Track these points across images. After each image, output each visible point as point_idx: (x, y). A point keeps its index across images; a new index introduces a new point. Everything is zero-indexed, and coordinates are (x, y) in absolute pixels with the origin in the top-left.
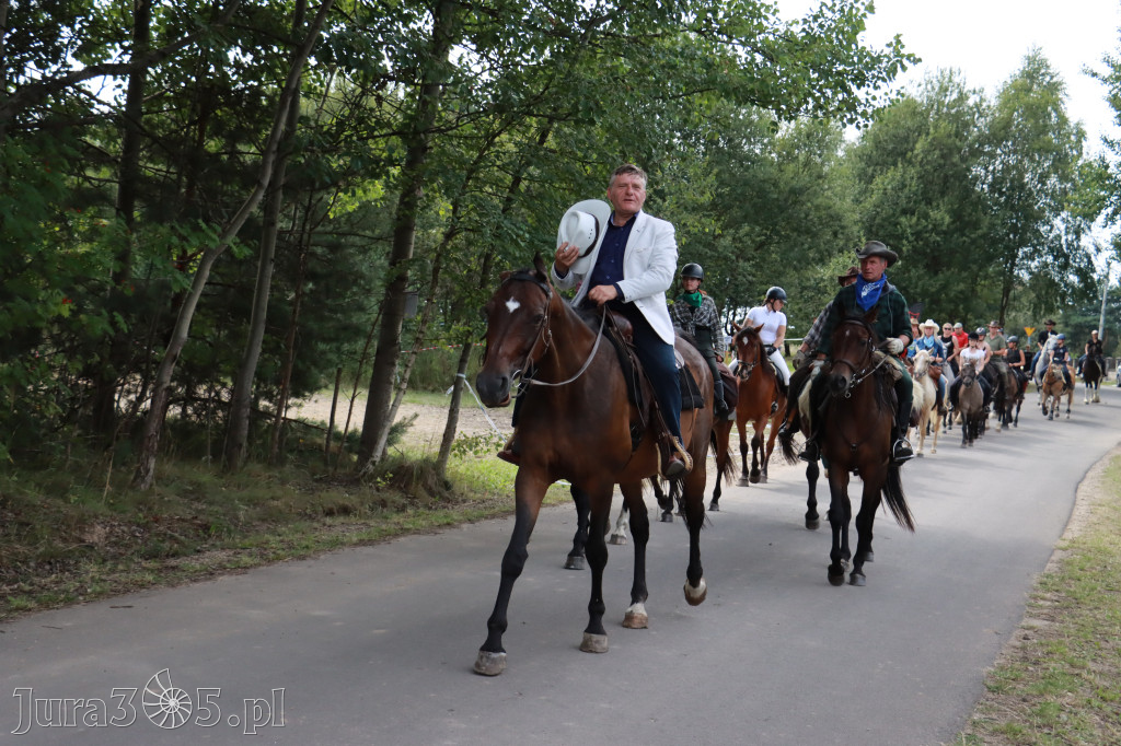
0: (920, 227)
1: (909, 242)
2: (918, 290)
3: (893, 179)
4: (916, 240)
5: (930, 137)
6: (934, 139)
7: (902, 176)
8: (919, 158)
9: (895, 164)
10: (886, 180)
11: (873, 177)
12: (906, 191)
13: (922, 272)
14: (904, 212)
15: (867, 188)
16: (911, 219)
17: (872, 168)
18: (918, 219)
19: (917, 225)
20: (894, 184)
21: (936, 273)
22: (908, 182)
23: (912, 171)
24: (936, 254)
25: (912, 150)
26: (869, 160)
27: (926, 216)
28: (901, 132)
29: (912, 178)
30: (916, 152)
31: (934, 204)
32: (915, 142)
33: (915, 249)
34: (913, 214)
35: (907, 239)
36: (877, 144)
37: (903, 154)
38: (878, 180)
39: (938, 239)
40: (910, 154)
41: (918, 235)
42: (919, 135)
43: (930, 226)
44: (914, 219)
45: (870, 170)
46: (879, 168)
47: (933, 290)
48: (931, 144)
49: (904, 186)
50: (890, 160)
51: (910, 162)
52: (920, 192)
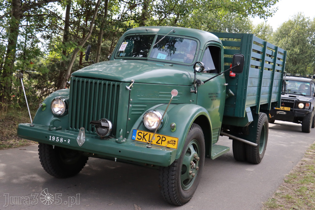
0: (291, 53)
1: (288, 57)
2: (290, 69)
3: (284, 41)
4: (290, 56)
5: (295, 30)
6: (296, 30)
7: (287, 40)
8: (292, 35)
9: (285, 37)
10: (282, 41)
11: (279, 40)
12: (288, 44)
13: (291, 65)
14: (287, 49)
15: (277, 43)
16: (289, 51)
17: (279, 38)
18: (291, 51)
19: (291, 52)
20: (285, 42)
21: (295, 65)
22: (288, 42)
23: (290, 39)
24: (295, 60)
25: (290, 33)
26: (278, 36)
27: (293, 50)
28: (287, 29)
29: (289, 40)
30: (291, 34)
31: (295, 47)
32: (291, 31)
33: (290, 59)
34: (289, 49)
35: (288, 56)
36: (281, 32)
37: (287, 34)
38: (280, 41)
39: (296, 56)
40: (289, 34)
41: (291, 55)
42: (292, 29)
43: (294, 53)
44: (290, 51)
45: (279, 39)
46: (281, 38)
47: (294, 69)
48: (295, 31)
49: (287, 42)
50: (284, 36)
51: (289, 36)
52: (292, 44)
